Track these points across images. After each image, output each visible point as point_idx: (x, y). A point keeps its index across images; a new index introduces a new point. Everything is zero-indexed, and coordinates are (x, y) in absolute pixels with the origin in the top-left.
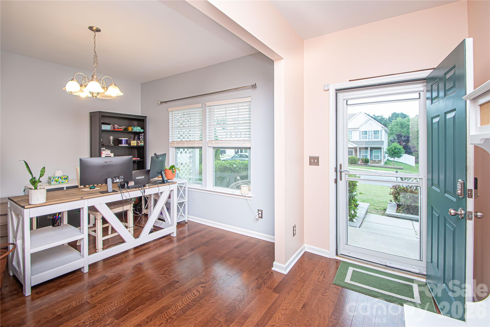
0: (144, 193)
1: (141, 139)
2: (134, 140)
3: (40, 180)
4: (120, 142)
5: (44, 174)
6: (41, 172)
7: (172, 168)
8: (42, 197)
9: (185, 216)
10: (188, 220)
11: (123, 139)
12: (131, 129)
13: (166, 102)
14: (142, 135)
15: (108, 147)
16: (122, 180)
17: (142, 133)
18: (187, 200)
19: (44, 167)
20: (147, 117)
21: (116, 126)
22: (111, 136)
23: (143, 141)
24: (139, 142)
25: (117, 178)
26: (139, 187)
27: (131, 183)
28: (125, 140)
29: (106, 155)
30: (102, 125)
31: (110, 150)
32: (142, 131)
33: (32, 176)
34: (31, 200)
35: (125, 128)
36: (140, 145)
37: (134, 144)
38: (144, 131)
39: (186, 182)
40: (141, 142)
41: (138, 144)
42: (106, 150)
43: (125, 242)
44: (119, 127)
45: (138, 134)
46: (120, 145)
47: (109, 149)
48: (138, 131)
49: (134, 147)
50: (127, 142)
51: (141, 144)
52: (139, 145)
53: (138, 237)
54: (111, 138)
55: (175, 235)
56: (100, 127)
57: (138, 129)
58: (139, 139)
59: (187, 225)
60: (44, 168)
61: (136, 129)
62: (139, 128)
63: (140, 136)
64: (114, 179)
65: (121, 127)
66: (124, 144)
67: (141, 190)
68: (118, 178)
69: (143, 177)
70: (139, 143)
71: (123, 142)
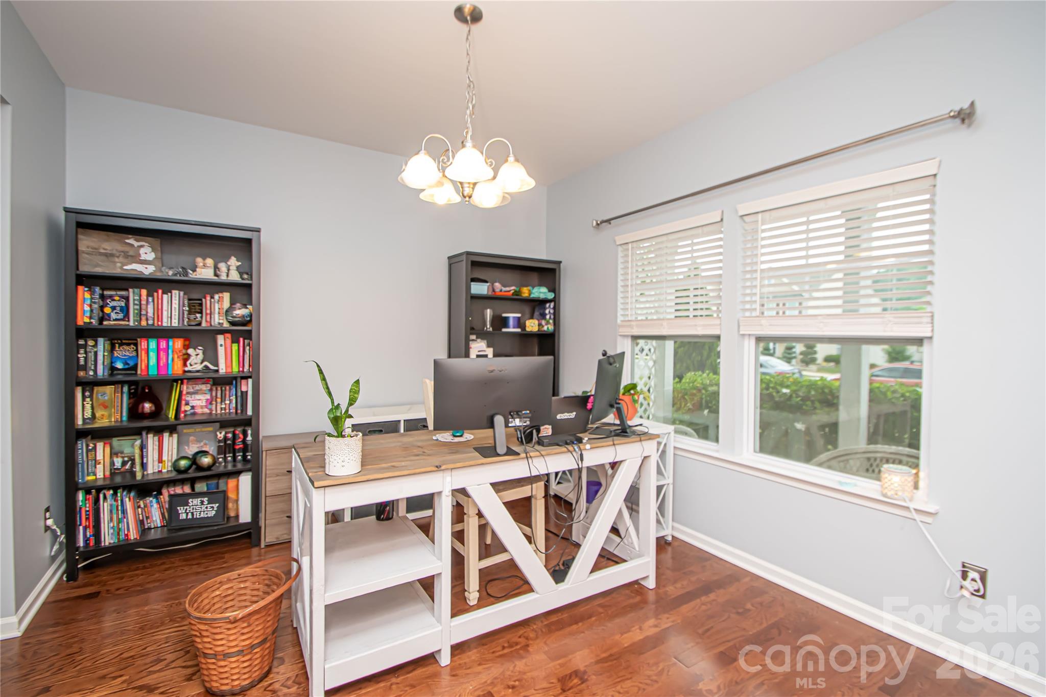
0: (580, 463)
1: (548, 317)
2: (532, 317)
3: (349, 413)
4: (504, 322)
5: (356, 399)
6: (350, 391)
7: (629, 391)
8: (352, 458)
9: (664, 522)
10: (673, 537)
11: (511, 315)
12: (527, 291)
13: (608, 221)
14: (550, 306)
15: (482, 335)
16: (528, 423)
17: (550, 301)
18: (670, 481)
19: (358, 380)
20: (560, 262)
21: (497, 285)
22: (487, 309)
23: (551, 321)
24: (543, 322)
25: (515, 416)
26: (567, 444)
27: (546, 428)
28: (514, 317)
29: (479, 351)
30: (472, 283)
31: (485, 341)
32: (551, 296)
33: (333, 402)
34: (329, 464)
35: (516, 291)
36: (544, 331)
37: (532, 326)
38: (555, 297)
39: (669, 433)
40: (548, 323)
41: (541, 327)
42: (479, 340)
43: (534, 591)
44: (504, 289)
45: (542, 302)
46: (504, 330)
47: (483, 339)
48: (542, 296)
49: (531, 335)
50: (520, 323)
51: (548, 328)
52: (542, 331)
53: (563, 581)
54: (489, 313)
55: (651, 584)
56: (468, 288)
57: (541, 292)
58: (543, 316)
59: (670, 549)
60: (357, 382)
61: (537, 292)
62: (544, 290)
63: (545, 309)
64: (510, 417)
65: (508, 289)
66: (514, 328)
67: (574, 454)
68: (518, 415)
69: (573, 415)
70: (543, 326)
71: (511, 322)
